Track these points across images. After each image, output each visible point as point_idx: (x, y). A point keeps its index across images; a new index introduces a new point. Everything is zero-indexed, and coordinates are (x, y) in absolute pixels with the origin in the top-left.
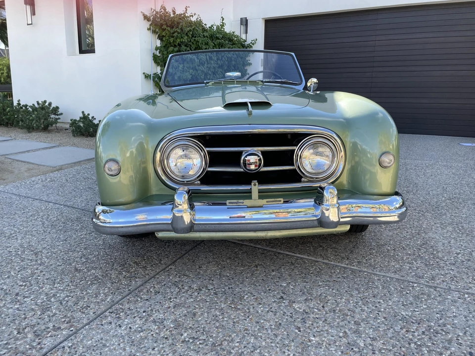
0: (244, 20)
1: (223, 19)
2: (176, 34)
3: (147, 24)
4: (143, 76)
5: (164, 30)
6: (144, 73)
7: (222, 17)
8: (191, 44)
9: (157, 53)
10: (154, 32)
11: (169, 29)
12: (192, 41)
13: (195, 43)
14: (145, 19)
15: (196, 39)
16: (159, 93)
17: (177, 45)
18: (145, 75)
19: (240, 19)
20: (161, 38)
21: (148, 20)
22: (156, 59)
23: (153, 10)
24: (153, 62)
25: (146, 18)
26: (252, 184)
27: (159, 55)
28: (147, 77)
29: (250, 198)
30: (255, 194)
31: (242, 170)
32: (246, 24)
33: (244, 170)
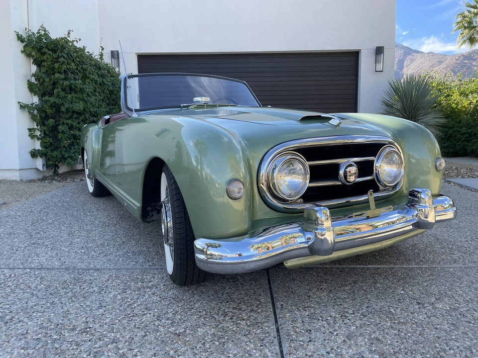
0: (116, 53)
1: (103, 49)
2: (62, 59)
3: (21, 46)
4: (18, 106)
5: (44, 54)
6: (19, 102)
7: (102, 47)
8: (78, 72)
9: (33, 80)
10: (29, 55)
11: (50, 53)
12: (79, 69)
13: (82, 71)
14: (18, 40)
15: (84, 66)
16: (36, 127)
17: (62, 71)
18: (21, 105)
19: (110, 52)
20: (38, 63)
21: (22, 41)
22: (31, 87)
23: (27, 30)
24: (27, 90)
25: (20, 38)
26: (369, 193)
27: (36, 83)
28: (23, 107)
29: (368, 208)
30: (372, 204)
31: (340, 183)
32: (118, 58)
33: (342, 182)
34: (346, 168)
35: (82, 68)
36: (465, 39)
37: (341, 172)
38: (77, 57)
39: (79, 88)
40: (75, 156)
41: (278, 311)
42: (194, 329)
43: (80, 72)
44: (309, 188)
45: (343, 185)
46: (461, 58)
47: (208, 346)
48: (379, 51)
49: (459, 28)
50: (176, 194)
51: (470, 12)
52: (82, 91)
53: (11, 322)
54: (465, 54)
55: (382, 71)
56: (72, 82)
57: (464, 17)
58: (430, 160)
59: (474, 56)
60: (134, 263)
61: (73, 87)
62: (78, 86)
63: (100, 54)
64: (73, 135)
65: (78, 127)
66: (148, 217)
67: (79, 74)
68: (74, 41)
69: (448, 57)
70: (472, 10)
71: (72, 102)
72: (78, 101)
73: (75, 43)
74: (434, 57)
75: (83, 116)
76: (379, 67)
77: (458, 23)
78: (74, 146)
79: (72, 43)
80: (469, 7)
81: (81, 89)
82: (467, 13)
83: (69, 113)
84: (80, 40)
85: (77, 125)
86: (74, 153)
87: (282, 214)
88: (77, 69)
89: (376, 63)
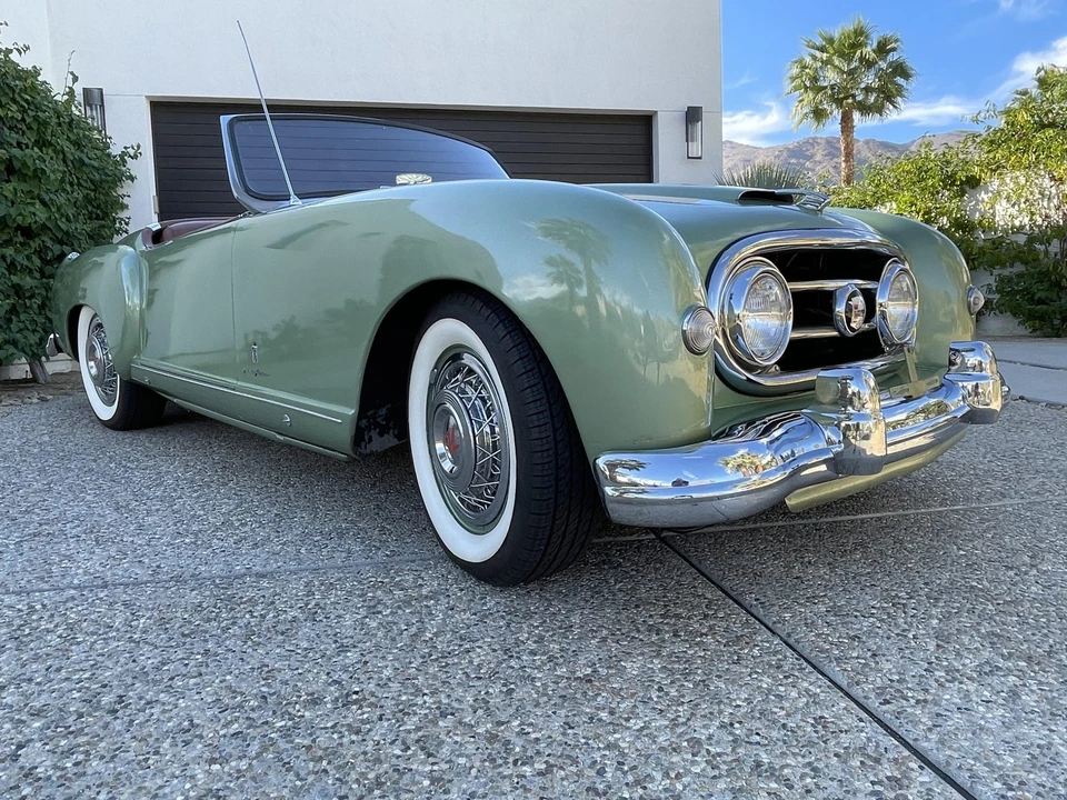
0: (96, 93)
1: (75, 79)
7: (72, 73)
8: (24, 127)
12: (28, 120)
13: (34, 125)
15: (41, 114)
19: (84, 90)
31: (836, 333)
32: (102, 106)
33: (839, 331)
34: (849, 299)
35: (36, 118)
36: (806, 110)
37: (840, 309)
38: (25, 90)
39: (32, 168)
40: (25, 337)
41: (761, 612)
42: (613, 662)
43: (30, 128)
44: (792, 342)
45: (842, 338)
46: (785, 154)
47: (673, 692)
48: (693, 115)
49: (796, 89)
50: (521, 359)
51: (814, 58)
52: (39, 175)
53: (126, 707)
54: (791, 147)
55: (700, 158)
56: (16, 151)
57: (805, 67)
58: (955, 295)
59: (807, 150)
60: (344, 555)
61: (17, 165)
62: (30, 163)
63: (67, 90)
64: (14, 286)
65: (27, 267)
66: (363, 444)
67: (28, 133)
68: (11, 51)
69: (761, 151)
70: (818, 54)
71: (13, 203)
72: (29, 200)
73: (14, 56)
74: (735, 152)
75: (38, 241)
76: (695, 149)
77: (793, 79)
78: (18, 316)
79: (6, 56)
80: (813, 48)
81: (35, 170)
82: (808, 60)
83: (7, 231)
84: (28, 48)
85: (26, 263)
86: (20, 331)
87: (748, 398)
88: (23, 120)
89: (687, 141)
